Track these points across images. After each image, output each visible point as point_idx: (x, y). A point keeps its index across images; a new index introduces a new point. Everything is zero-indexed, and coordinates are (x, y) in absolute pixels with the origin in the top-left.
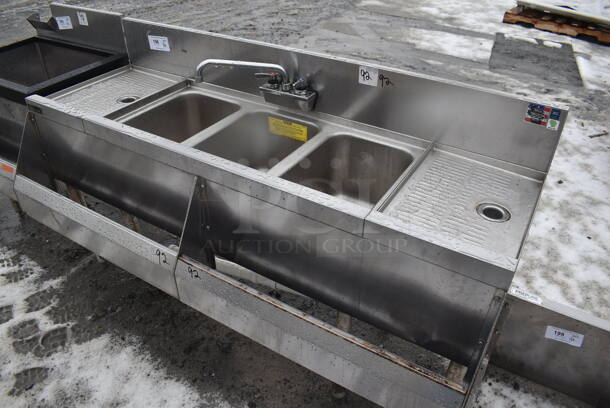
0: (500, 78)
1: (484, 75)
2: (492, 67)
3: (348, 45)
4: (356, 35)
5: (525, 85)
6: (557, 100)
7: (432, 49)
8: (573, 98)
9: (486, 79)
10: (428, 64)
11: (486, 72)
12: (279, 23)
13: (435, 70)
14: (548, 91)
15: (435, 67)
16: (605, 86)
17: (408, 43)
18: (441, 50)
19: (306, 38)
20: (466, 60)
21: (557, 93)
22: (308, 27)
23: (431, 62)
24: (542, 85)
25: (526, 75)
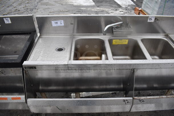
0: (103, 9)
1: (98, 9)
2: (98, 7)
3: (54, 9)
4: (53, 5)
5: (110, 10)
6: (120, 12)
7: (79, 5)
8: (123, 10)
9: (100, 10)
10: (82, 10)
11: (98, 8)
12: (25, 7)
13: (85, 11)
14: (116, 10)
15: (84, 10)
16: (126, 5)
17: (70, 5)
18: (81, 5)
19: (39, 9)
20: (90, 6)
21: (119, 10)
22: (36, 6)
23: (82, 9)
24: (113, 8)
25: (107, 7)
